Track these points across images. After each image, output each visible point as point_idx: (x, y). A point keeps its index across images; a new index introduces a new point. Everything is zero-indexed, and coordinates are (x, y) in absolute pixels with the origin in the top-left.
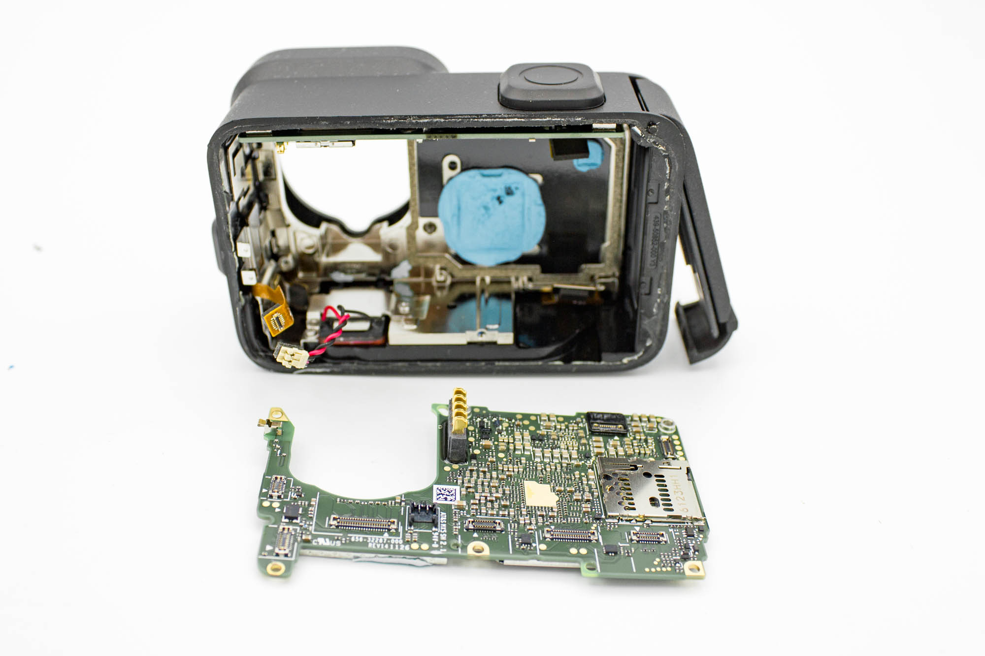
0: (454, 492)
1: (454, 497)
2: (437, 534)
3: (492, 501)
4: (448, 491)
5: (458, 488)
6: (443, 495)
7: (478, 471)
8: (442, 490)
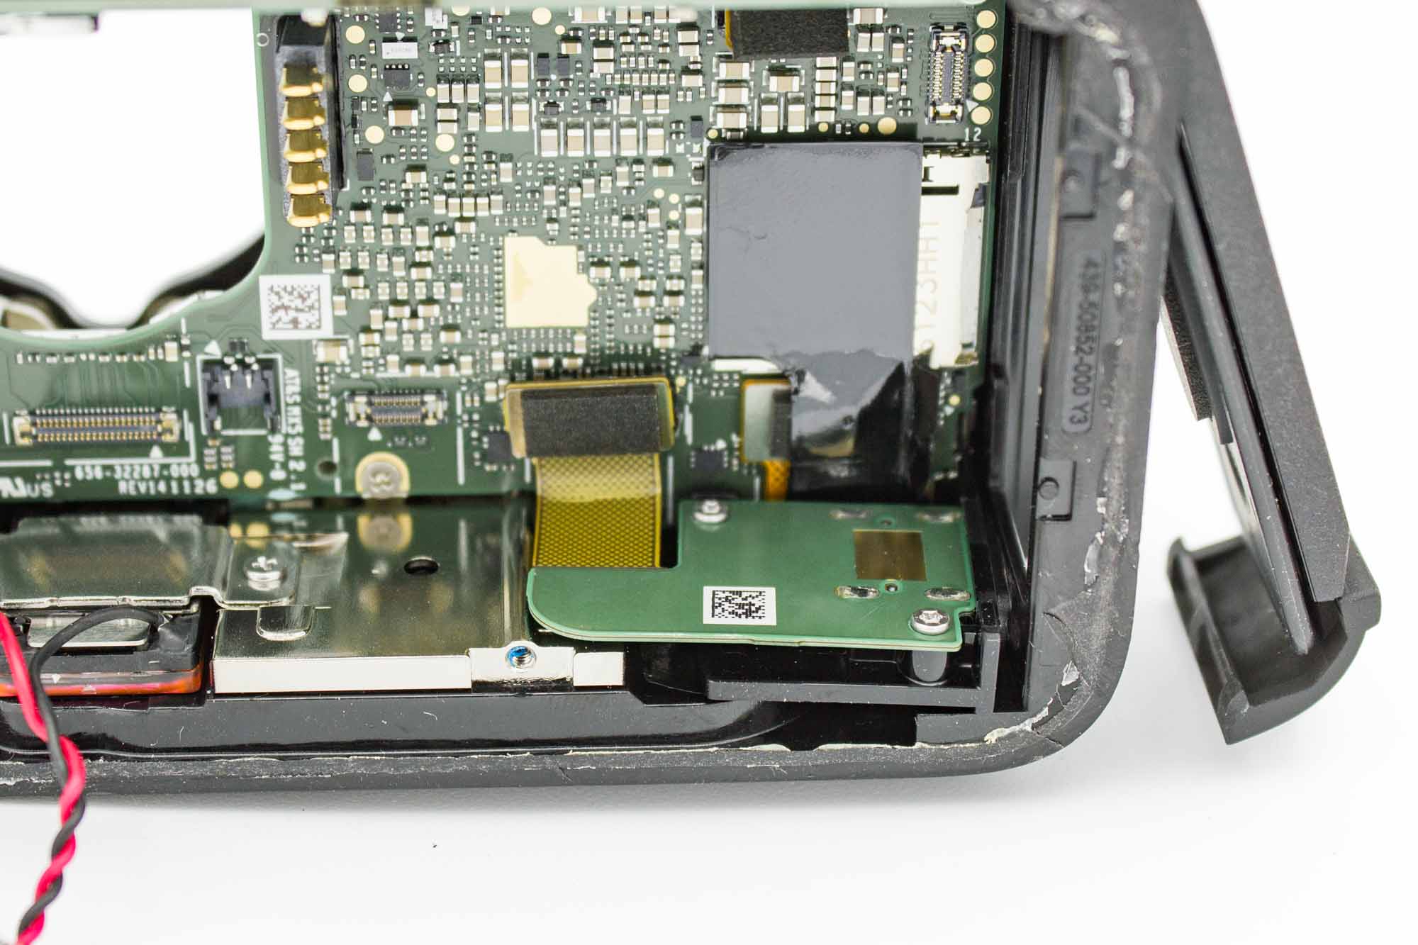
0: (314, 296)
1: (317, 317)
2: (279, 439)
3: (416, 333)
4: (301, 296)
5: (323, 283)
6: (286, 308)
7: (378, 224)
8: (282, 293)
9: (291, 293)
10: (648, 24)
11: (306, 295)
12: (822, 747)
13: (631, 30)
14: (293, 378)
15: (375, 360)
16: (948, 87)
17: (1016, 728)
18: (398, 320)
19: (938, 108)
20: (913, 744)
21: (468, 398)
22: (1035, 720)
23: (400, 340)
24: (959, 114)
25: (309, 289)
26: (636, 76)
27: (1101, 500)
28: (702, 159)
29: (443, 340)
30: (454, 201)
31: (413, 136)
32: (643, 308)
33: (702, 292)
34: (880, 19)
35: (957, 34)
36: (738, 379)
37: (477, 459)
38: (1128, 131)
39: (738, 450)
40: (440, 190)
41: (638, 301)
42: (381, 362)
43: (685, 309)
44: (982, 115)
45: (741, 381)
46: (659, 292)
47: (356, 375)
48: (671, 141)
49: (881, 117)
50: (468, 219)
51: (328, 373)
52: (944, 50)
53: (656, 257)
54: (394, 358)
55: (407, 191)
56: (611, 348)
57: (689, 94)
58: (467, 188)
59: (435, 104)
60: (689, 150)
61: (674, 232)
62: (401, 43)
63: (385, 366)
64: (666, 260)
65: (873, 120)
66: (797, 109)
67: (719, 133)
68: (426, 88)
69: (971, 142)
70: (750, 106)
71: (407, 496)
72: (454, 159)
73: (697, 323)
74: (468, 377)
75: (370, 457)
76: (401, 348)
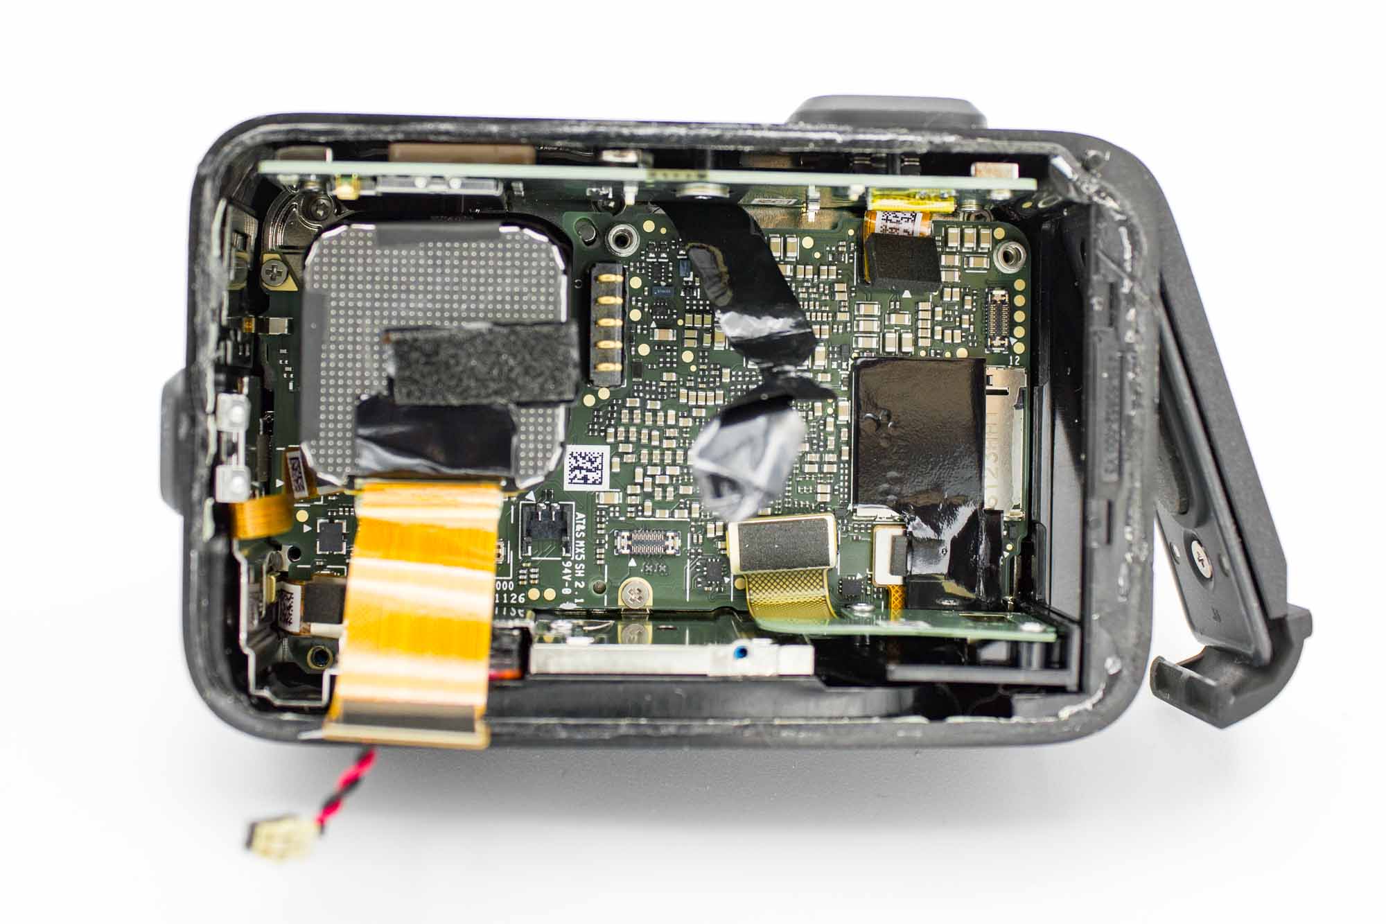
0: (599, 460)
1: (600, 475)
2: (569, 564)
3: (664, 487)
4: (590, 460)
5: (606, 450)
6: (581, 468)
7: (643, 409)
8: (579, 458)
9: (584, 458)
10: (816, 281)
11: (593, 460)
12: (950, 719)
13: (805, 284)
14: (582, 519)
15: (636, 506)
16: (999, 327)
17: (1081, 707)
18: (653, 476)
19: (994, 342)
20: (1011, 717)
21: (695, 536)
22: (1094, 700)
23: (654, 491)
24: (1006, 344)
25: (596, 455)
27: (1129, 529)
28: (848, 373)
29: (681, 492)
30: (693, 394)
31: (668, 350)
32: (811, 474)
33: (849, 462)
34: (957, 280)
35: (1003, 292)
36: (870, 527)
37: (699, 583)
38: (1129, 269)
39: (871, 579)
40: (684, 386)
41: (807, 468)
42: (640, 508)
43: (837, 475)
44: (1019, 348)
45: (872, 528)
46: (821, 463)
47: (622, 519)
48: (829, 358)
49: (959, 345)
50: (700, 407)
51: (604, 516)
52: (995, 302)
53: (818, 438)
54: (648, 504)
55: (663, 387)
56: (789, 503)
57: (841, 327)
58: (701, 386)
59: (684, 328)
60: (840, 366)
61: (830, 420)
62: (663, 288)
63: (643, 511)
64: (826, 440)
65: (953, 347)
66: (908, 337)
67: (859, 353)
68: (678, 319)
69: (1014, 365)
70: (878, 333)
71: (651, 610)
72: (693, 368)
73: (844, 487)
74: (696, 520)
75: (628, 580)
76: (654, 497)
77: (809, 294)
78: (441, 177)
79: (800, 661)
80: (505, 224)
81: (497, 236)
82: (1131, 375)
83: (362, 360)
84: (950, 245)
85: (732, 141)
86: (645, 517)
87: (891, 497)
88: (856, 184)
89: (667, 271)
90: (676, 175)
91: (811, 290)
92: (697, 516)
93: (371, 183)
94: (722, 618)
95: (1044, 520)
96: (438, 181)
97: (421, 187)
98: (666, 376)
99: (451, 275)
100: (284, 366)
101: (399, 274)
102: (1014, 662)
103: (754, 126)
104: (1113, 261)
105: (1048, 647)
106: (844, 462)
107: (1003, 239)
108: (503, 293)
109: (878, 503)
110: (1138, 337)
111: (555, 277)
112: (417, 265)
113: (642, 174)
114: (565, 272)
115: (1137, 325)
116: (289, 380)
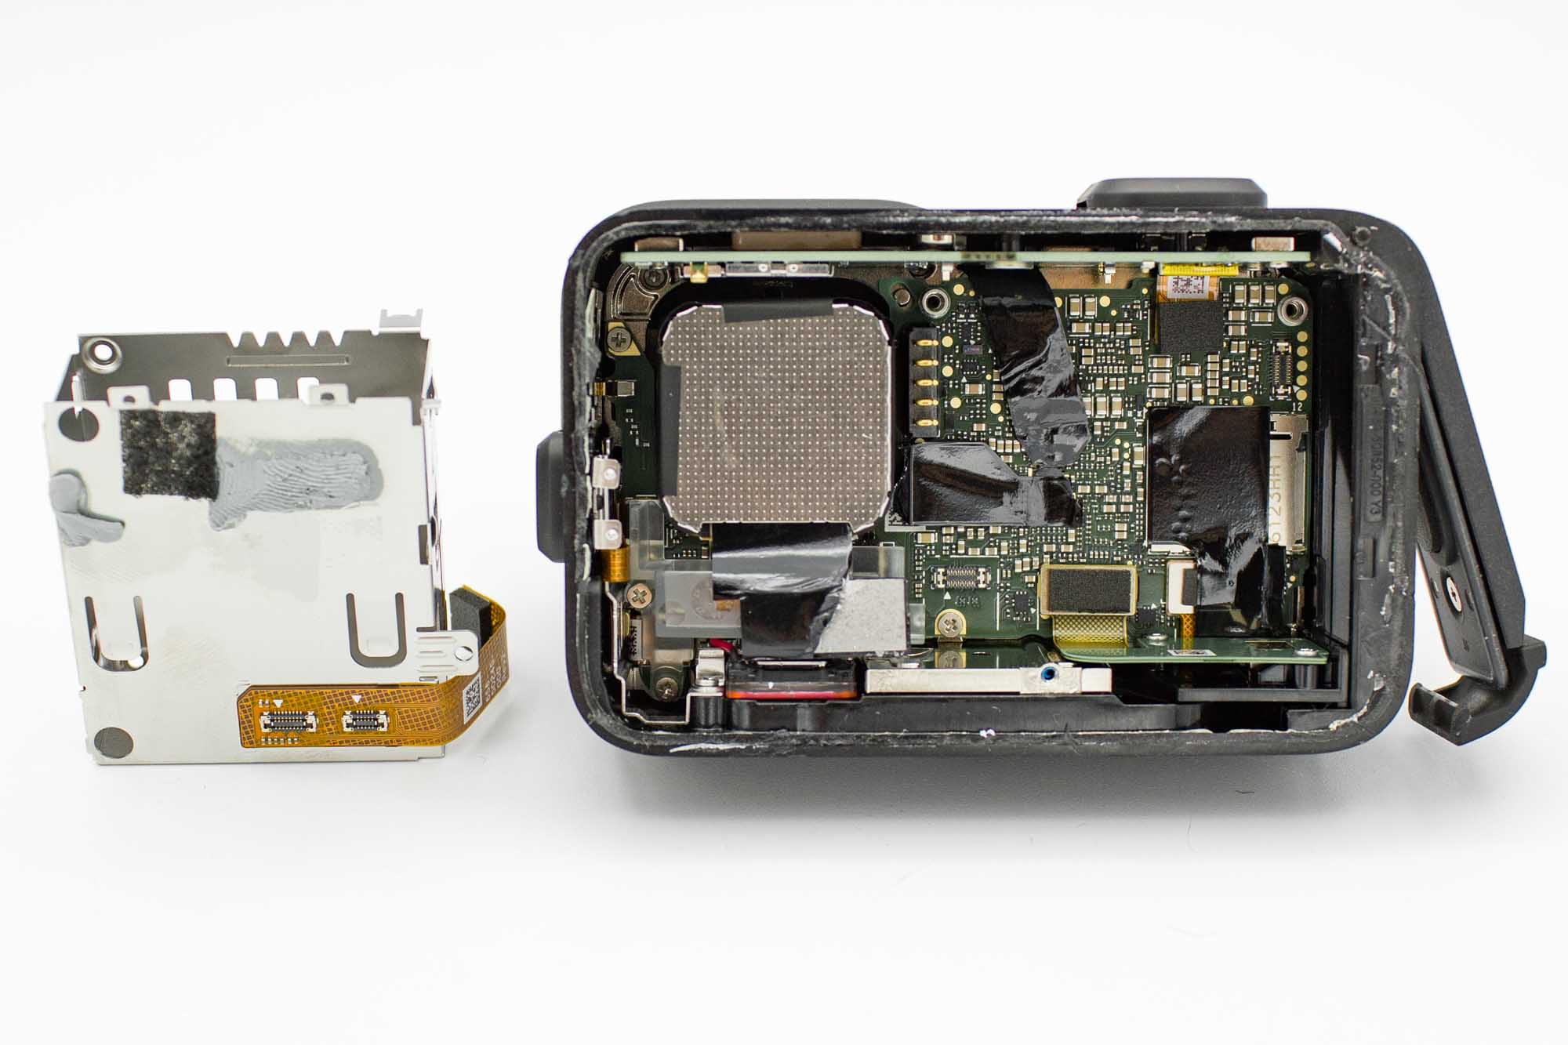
10: (1112, 337)
12: (1232, 731)
13: (1103, 340)
15: (951, 545)
16: (1283, 376)
17: (1348, 720)
19: (1278, 390)
20: (1286, 730)
21: (1004, 571)
22: (1360, 714)
23: (966, 531)
24: (1290, 392)
26: (1106, 367)
27: (1391, 563)
28: (1143, 421)
29: (991, 532)
30: (1001, 442)
31: (978, 403)
32: (1108, 513)
33: (1143, 502)
34: (1243, 333)
35: (1287, 344)
36: (1165, 559)
37: (1008, 613)
38: (1393, 332)
39: (1164, 609)
40: (992, 435)
41: (1105, 509)
42: (954, 547)
43: (1133, 514)
44: (1302, 395)
45: (1165, 563)
46: (1118, 504)
47: (938, 556)
48: (1124, 408)
49: (1245, 394)
50: (1008, 454)
51: (922, 555)
52: (1279, 353)
53: (1116, 481)
54: (962, 543)
55: (974, 436)
56: (1089, 540)
57: (1136, 379)
58: (1007, 435)
59: (992, 382)
60: (1135, 414)
61: (1127, 464)
62: (973, 346)
63: (956, 549)
64: (1122, 483)
65: (1240, 396)
66: (1197, 387)
67: (1152, 403)
68: (986, 374)
69: (1297, 412)
70: (1170, 384)
71: (964, 639)
72: (1001, 419)
73: (1139, 525)
74: (1005, 557)
75: (944, 612)
76: (966, 536)
77: (1106, 349)
78: (782, 263)
79: (1100, 681)
80: (836, 302)
81: (831, 312)
82: (1394, 427)
83: (714, 424)
84: (1237, 301)
85: (1037, 226)
86: (960, 554)
87: (1183, 534)
88: (1147, 260)
89: (976, 331)
90: (988, 257)
91: (1108, 346)
92: (1006, 553)
93: (719, 267)
94: (1029, 646)
95: (1326, 553)
96: (779, 265)
97: (764, 271)
98: (976, 427)
99: (790, 348)
100: (630, 424)
101: (744, 347)
102: (1290, 682)
103: (1057, 212)
104: (1379, 325)
105: (1321, 669)
106: (1139, 503)
107: (1287, 295)
108: (837, 362)
109: (1171, 539)
110: (1401, 392)
111: (881, 348)
112: (760, 339)
113: (957, 256)
114: (890, 343)
115: (1400, 381)
116: (634, 436)
